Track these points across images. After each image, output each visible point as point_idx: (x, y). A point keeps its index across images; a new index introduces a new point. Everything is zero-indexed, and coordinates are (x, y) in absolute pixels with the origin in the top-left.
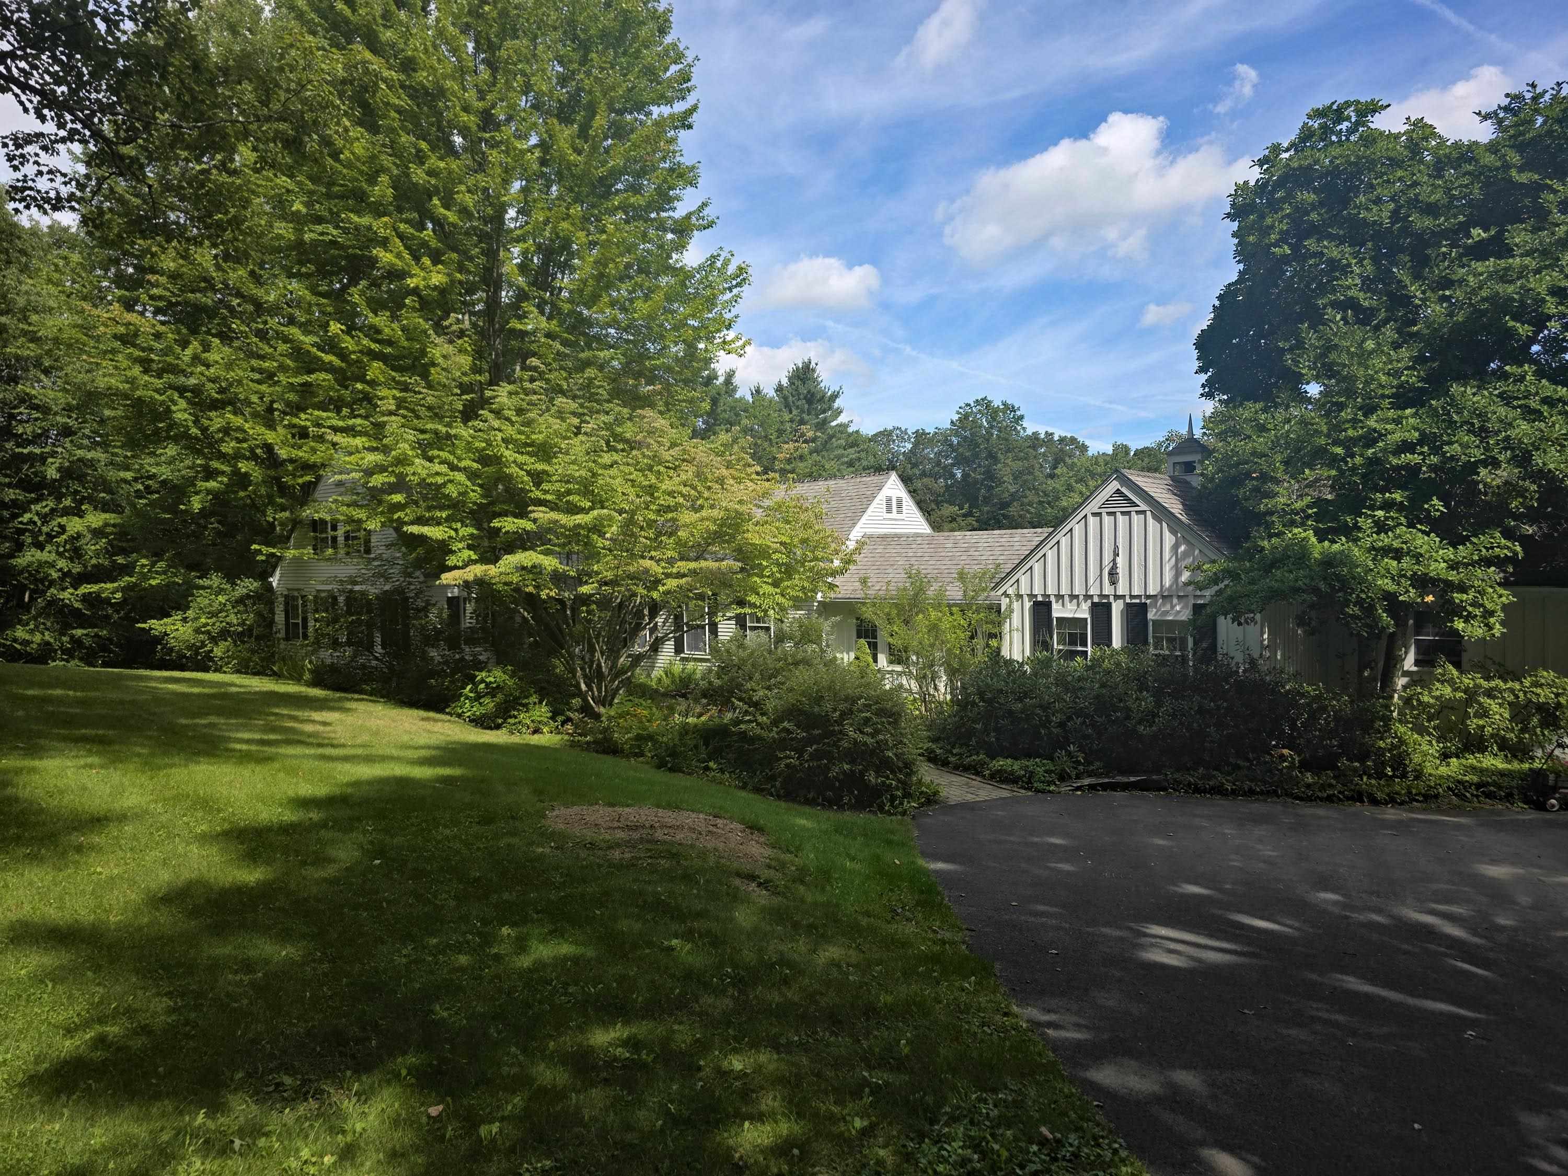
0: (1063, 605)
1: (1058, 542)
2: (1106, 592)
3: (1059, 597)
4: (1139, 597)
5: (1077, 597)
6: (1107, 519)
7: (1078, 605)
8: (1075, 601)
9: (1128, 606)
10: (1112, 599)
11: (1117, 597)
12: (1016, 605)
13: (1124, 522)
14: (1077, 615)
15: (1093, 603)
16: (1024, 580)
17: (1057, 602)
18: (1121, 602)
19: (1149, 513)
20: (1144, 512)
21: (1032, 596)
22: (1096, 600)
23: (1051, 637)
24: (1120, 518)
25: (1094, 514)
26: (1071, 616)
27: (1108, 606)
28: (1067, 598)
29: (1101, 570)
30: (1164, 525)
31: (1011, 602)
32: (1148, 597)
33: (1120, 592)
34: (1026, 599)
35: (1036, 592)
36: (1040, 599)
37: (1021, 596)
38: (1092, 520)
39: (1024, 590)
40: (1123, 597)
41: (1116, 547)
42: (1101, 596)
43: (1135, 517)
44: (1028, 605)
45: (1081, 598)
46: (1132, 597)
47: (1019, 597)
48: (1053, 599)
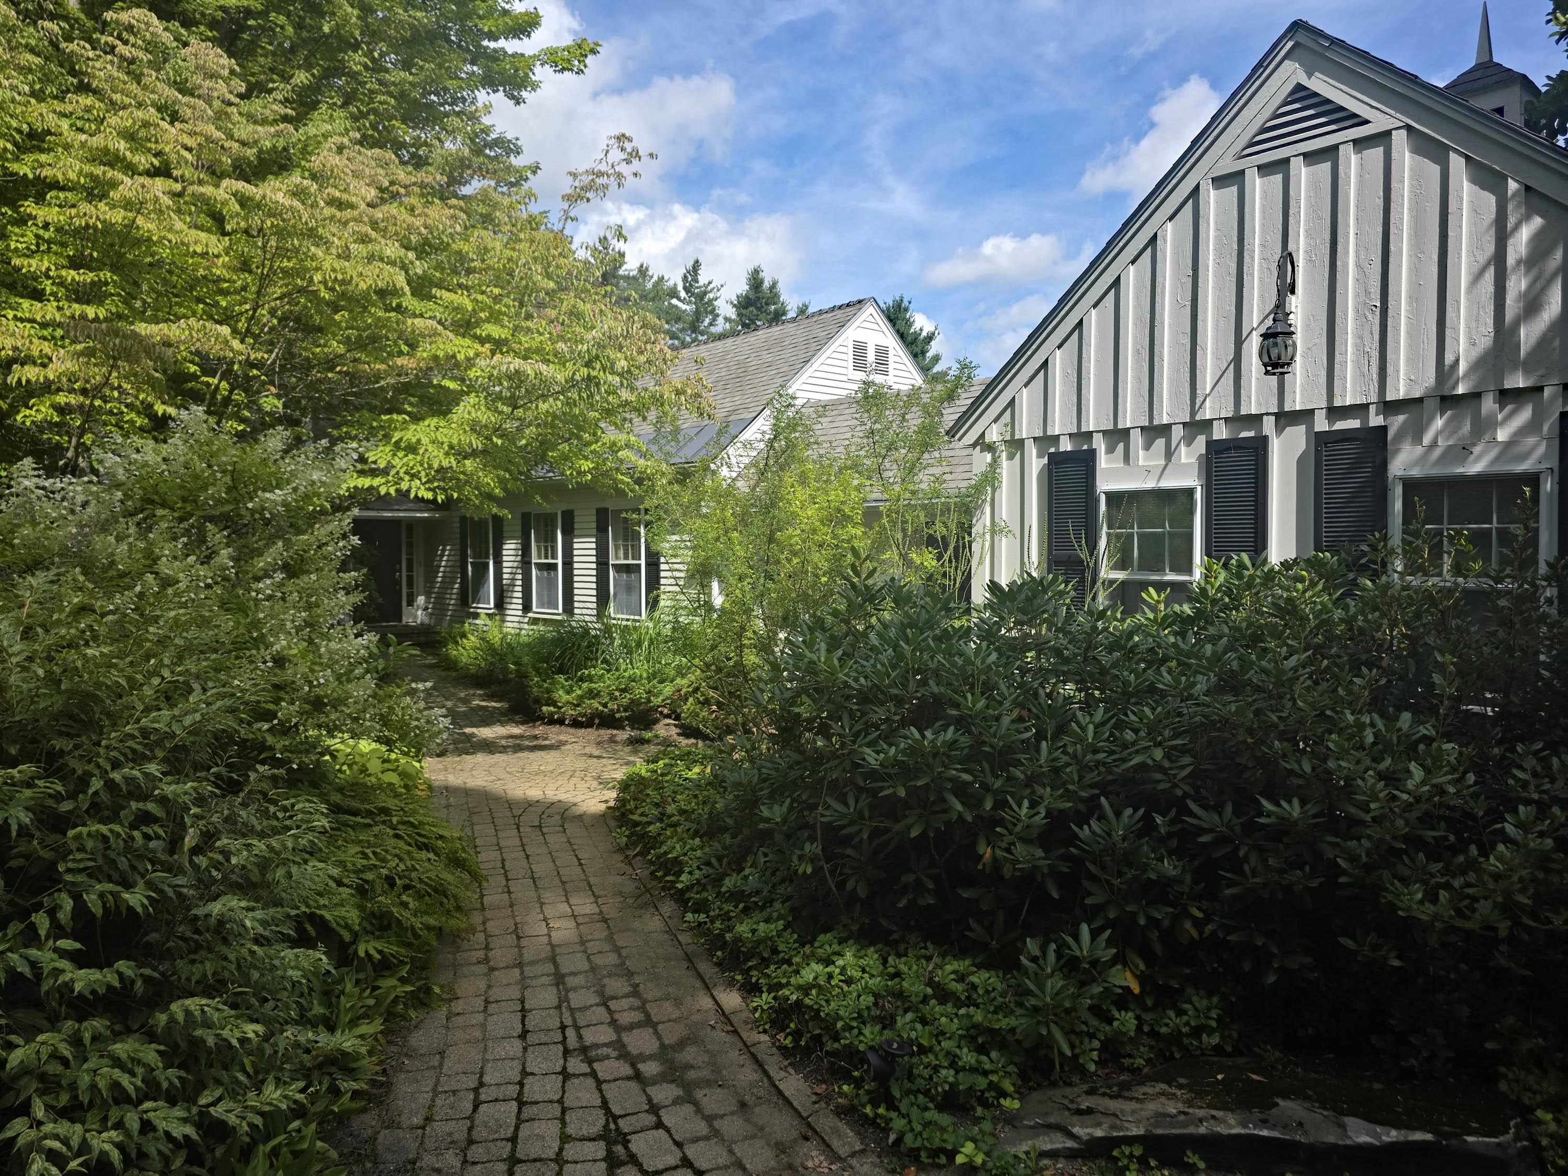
0: (1127, 458)
1: (1117, 282)
2: (1252, 407)
3: (1116, 436)
4: (1360, 409)
5: (1165, 430)
6: (1257, 185)
7: (1169, 454)
8: (1160, 443)
9: (1320, 441)
10: (1269, 426)
11: (1285, 418)
12: (1007, 469)
13: (1314, 185)
14: (1168, 483)
15: (1210, 444)
16: (1028, 400)
17: (1110, 450)
18: (1297, 437)
19: (1400, 138)
20: (1384, 137)
21: (1046, 440)
22: (1221, 432)
23: (1093, 546)
24: (1302, 173)
25: (1220, 182)
26: (1150, 484)
27: (1260, 446)
28: (1137, 438)
29: (1239, 342)
30: (1457, 163)
31: (995, 460)
32: (1389, 407)
33: (1296, 403)
34: (1032, 450)
35: (1056, 429)
36: (1066, 445)
37: (1021, 442)
38: (1212, 198)
39: (1026, 428)
40: (1305, 416)
41: (1288, 258)
42: (1238, 420)
43: (1351, 160)
44: (1036, 464)
45: (1178, 432)
46: (1334, 412)
47: (1016, 445)
48: (1099, 444)
